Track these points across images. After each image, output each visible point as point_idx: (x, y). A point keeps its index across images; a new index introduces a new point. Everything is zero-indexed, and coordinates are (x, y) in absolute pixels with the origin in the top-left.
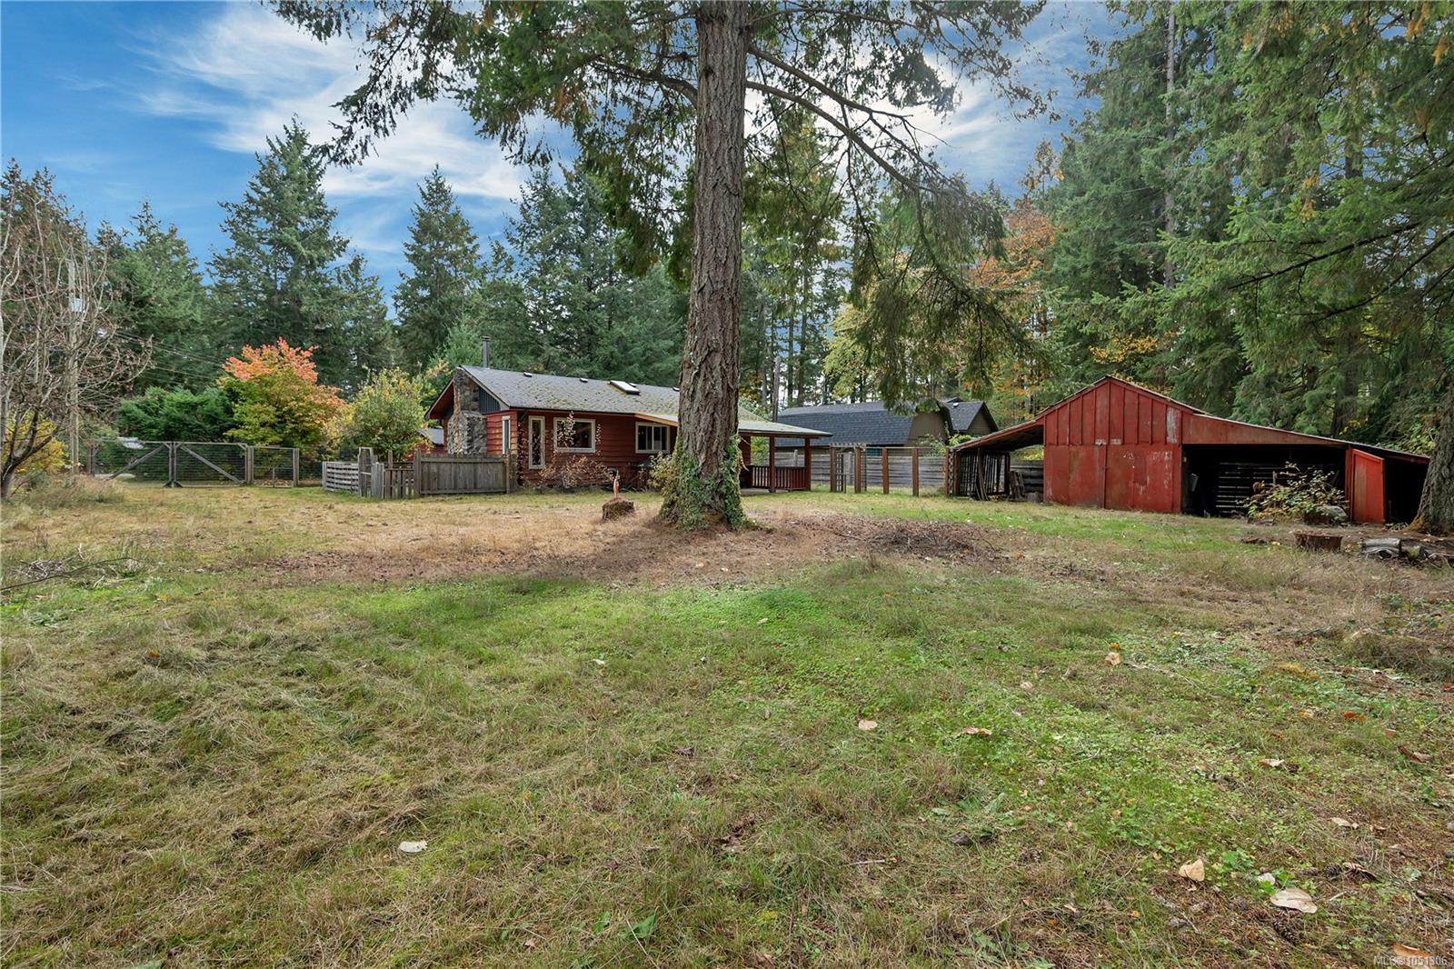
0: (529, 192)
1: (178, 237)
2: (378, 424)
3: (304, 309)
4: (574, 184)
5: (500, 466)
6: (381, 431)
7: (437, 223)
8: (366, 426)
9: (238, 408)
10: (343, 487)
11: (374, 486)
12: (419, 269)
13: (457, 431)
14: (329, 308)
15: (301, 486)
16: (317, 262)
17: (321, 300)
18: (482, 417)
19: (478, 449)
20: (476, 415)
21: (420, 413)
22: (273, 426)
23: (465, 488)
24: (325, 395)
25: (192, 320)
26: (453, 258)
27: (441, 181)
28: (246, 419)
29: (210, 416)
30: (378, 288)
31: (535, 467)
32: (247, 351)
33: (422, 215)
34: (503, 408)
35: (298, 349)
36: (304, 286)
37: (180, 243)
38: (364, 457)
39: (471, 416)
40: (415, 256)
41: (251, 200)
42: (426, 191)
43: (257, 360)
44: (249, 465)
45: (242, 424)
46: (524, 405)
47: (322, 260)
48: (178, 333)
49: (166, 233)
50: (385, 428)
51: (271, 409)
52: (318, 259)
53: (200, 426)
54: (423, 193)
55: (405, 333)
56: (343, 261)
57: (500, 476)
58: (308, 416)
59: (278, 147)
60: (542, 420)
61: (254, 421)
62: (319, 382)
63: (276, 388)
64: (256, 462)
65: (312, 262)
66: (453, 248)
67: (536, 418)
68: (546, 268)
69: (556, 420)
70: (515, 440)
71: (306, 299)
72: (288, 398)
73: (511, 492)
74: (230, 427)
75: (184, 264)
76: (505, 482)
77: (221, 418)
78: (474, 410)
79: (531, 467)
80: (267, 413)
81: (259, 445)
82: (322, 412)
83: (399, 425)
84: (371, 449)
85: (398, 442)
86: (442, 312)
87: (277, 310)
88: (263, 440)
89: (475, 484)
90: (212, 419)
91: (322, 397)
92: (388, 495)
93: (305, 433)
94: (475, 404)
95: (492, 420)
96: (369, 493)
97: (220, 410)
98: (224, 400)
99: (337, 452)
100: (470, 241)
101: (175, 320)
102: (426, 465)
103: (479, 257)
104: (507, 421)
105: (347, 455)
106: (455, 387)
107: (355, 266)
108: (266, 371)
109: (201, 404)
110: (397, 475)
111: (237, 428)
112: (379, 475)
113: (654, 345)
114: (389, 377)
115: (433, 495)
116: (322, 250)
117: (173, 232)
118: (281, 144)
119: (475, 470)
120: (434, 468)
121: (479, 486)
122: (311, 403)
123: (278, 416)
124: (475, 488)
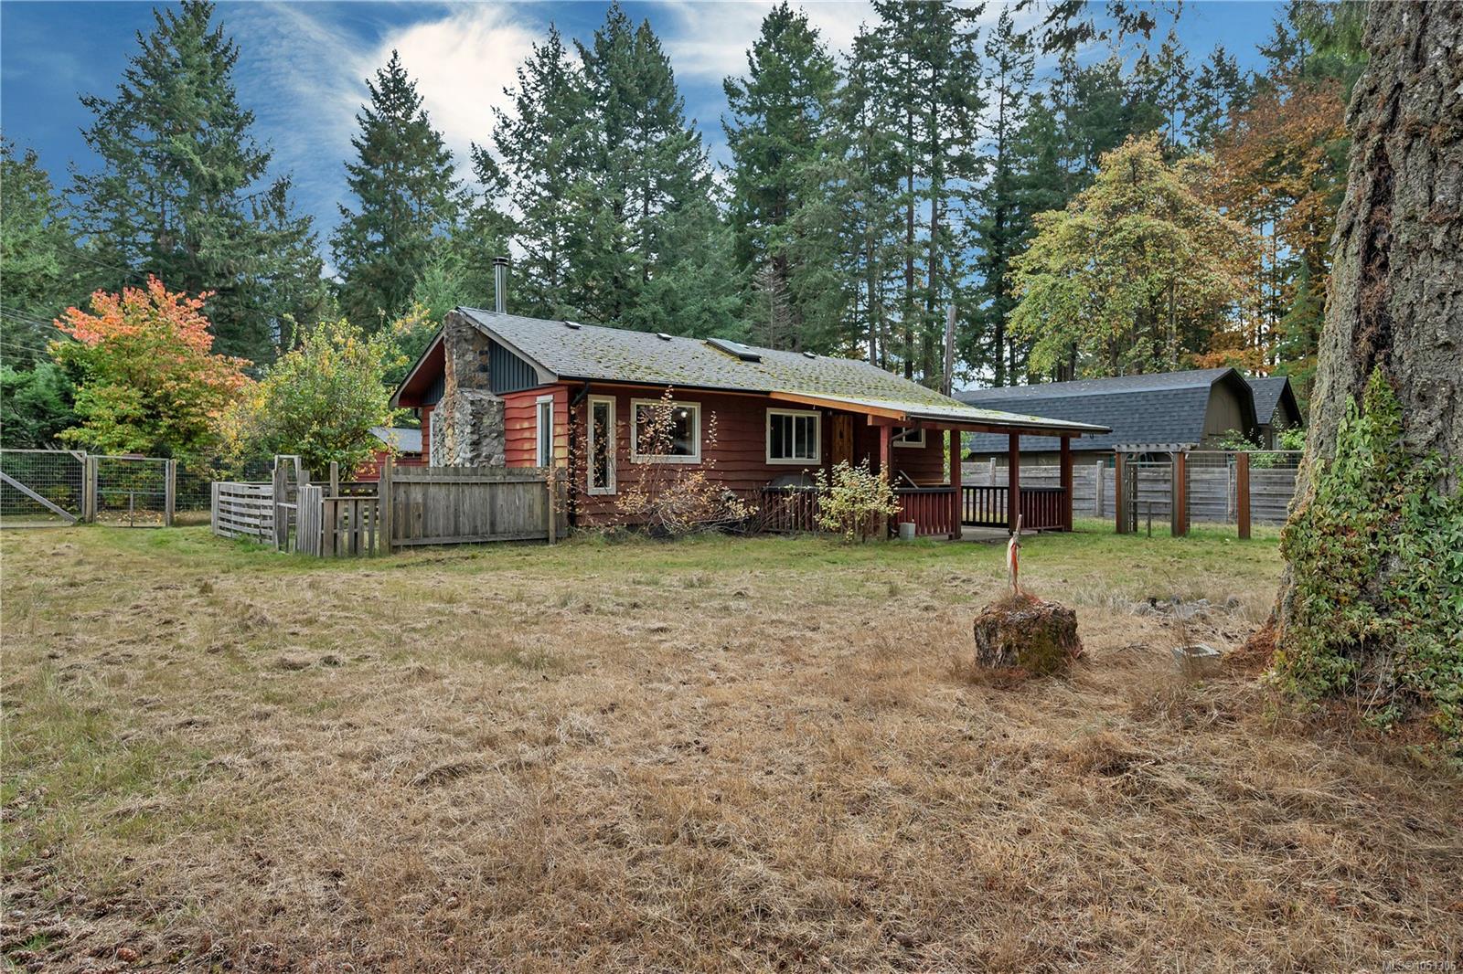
0: (531, 78)
1: (39, 166)
2: (310, 415)
3: (202, 254)
4: (595, 69)
5: (537, 490)
6: (315, 428)
7: (394, 135)
8: (290, 420)
9: (81, 393)
10: (246, 529)
11: (301, 531)
12: (368, 201)
13: (452, 426)
14: (239, 253)
15: (179, 524)
16: (222, 185)
17: (227, 242)
18: (495, 399)
19: (489, 457)
20: (485, 395)
21: (380, 397)
22: (137, 422)
23: (475, 533)
24: (224, 371)
25: (46, 276)
26: (416, 186)
27: (402, 74)
28: (94, 411)
29: (35, 406)
30: (311, 232)
31: (602, 491)
32: (98, 299)
33: (374, 125)
34: (544, 378)
35: (180, 295)
36: (203, 220)
37: (39, 177)
38: (284, 475)
39: (478, 397)
40: (362, 183)
41: (129, 96)
42: (379, 90)
43: (113, 312)
44: (89, 488)
45: (87, 419)
46: (583, 374)
47: (229, 182)
48: (24, 294)
49: (20, 162)
50: (322, 422)
51: (135, 393)
52: (224, 181)
53: (17, 423)
54: (375, 93)
55: (348, 293)
56: (261, 186)
57: (538, 509)
58: (195, 406)
59: (169, 24)
60: (611, 402)
61: (106, 413)
62: (214, 352)
63: (145, 359)
64: (101, 483)
65: (215, 184)
66: (417, 173)
67: (601, 400)
68: (556, 189)
69: (635, 402)
70: (563, 441)
71: (206, 241)
72: (163, 375)
73: (558, 539)
74: (69, 424)
75: (44, 204)
76: (546, 521)
77: (54, 409)
78: (480, 387)
79: (593, 490)
80: (128, 400)
81: (112, 455)
82: (218, 399)
83: (347, 417)
84: (296, 458)
85: (344, 447)
86: (401, 262)
87: (165, 257)
88: (121, 445)
89: (493, 524)
90: (39, 410)
91: (220, 374)
92: (328, 550)
93: (189, 435)
94: (482, 377)
95: (517, 404)
96: (292, 542)
97: (51, 396)
98: (63, 381)
99: (241, 464)
100: (440, 161)
101: (20, 276)
102: (402, 489)
103: (453, 185)
104: (546, 405)
105: (256, 470)
106: (447, 346)
107: (279, 192)
108: (127, 330)
109: (21, 386)
110: (345, 510)
111: (79, 425)
112: (313, 508)
113: (714, 304)
114: (330, 335)
115: (416, 547)
116: (231, 169)
117: (31, 160)
118: (173, 19)
119: (493, 498)
120: (417, 495)
121: (500, 528)
122: (200, 384)
123: (146, 406)
124: (493, 532)
